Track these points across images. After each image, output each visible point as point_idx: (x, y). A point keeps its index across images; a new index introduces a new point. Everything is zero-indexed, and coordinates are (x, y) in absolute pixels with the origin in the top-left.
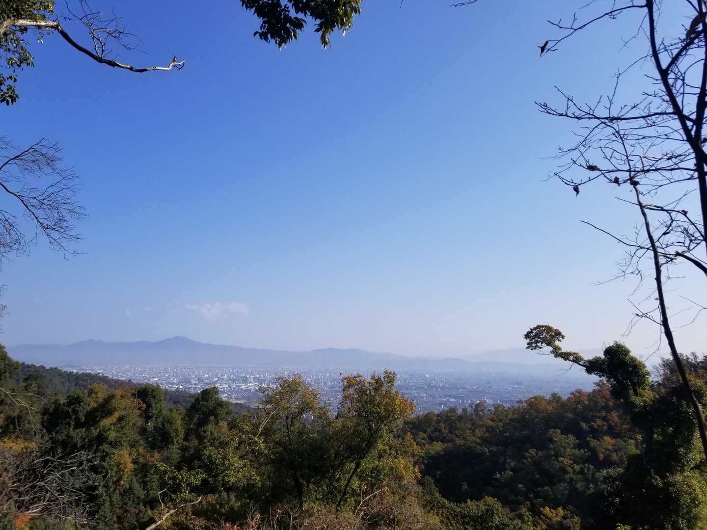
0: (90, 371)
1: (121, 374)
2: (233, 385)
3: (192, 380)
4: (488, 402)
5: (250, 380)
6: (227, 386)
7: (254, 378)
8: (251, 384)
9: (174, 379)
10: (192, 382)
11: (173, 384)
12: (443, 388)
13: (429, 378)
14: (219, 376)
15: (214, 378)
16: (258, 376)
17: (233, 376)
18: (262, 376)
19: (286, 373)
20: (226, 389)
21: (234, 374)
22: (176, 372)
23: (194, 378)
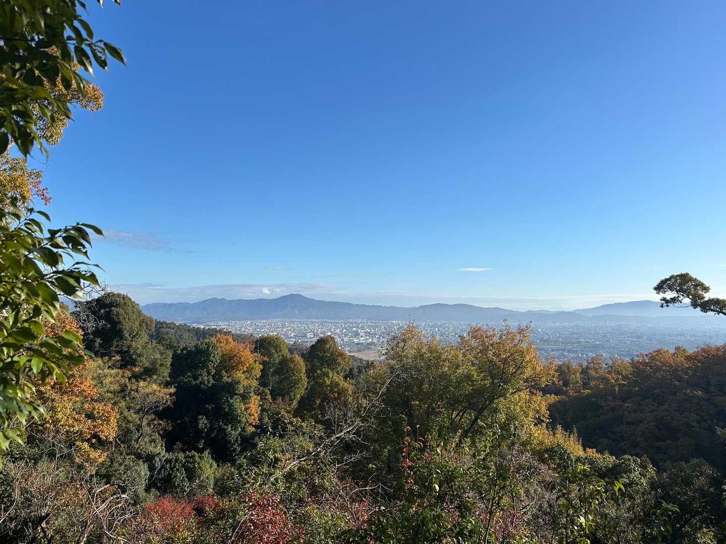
0: (216, 327)
1: (243, 329)
2: (346, 339)
3: (308, 334)
4: (604, 355)
5: (361, 334)
6: (340, 340)
7: (365, 332)
8: (362, 338)
9: (291, 333)
10: (308, 337)
11: (291, 337)
12: (556, 342)
13: (541, 333)
14: (333, 330)
15: (327, 332)
16: (369, 331)
17: (345, 330)
18: (373, 331)
19: (395, 327)
20: (339, 342)
21: (346, 329)
22: (293, 327)
23: (309, 332)
